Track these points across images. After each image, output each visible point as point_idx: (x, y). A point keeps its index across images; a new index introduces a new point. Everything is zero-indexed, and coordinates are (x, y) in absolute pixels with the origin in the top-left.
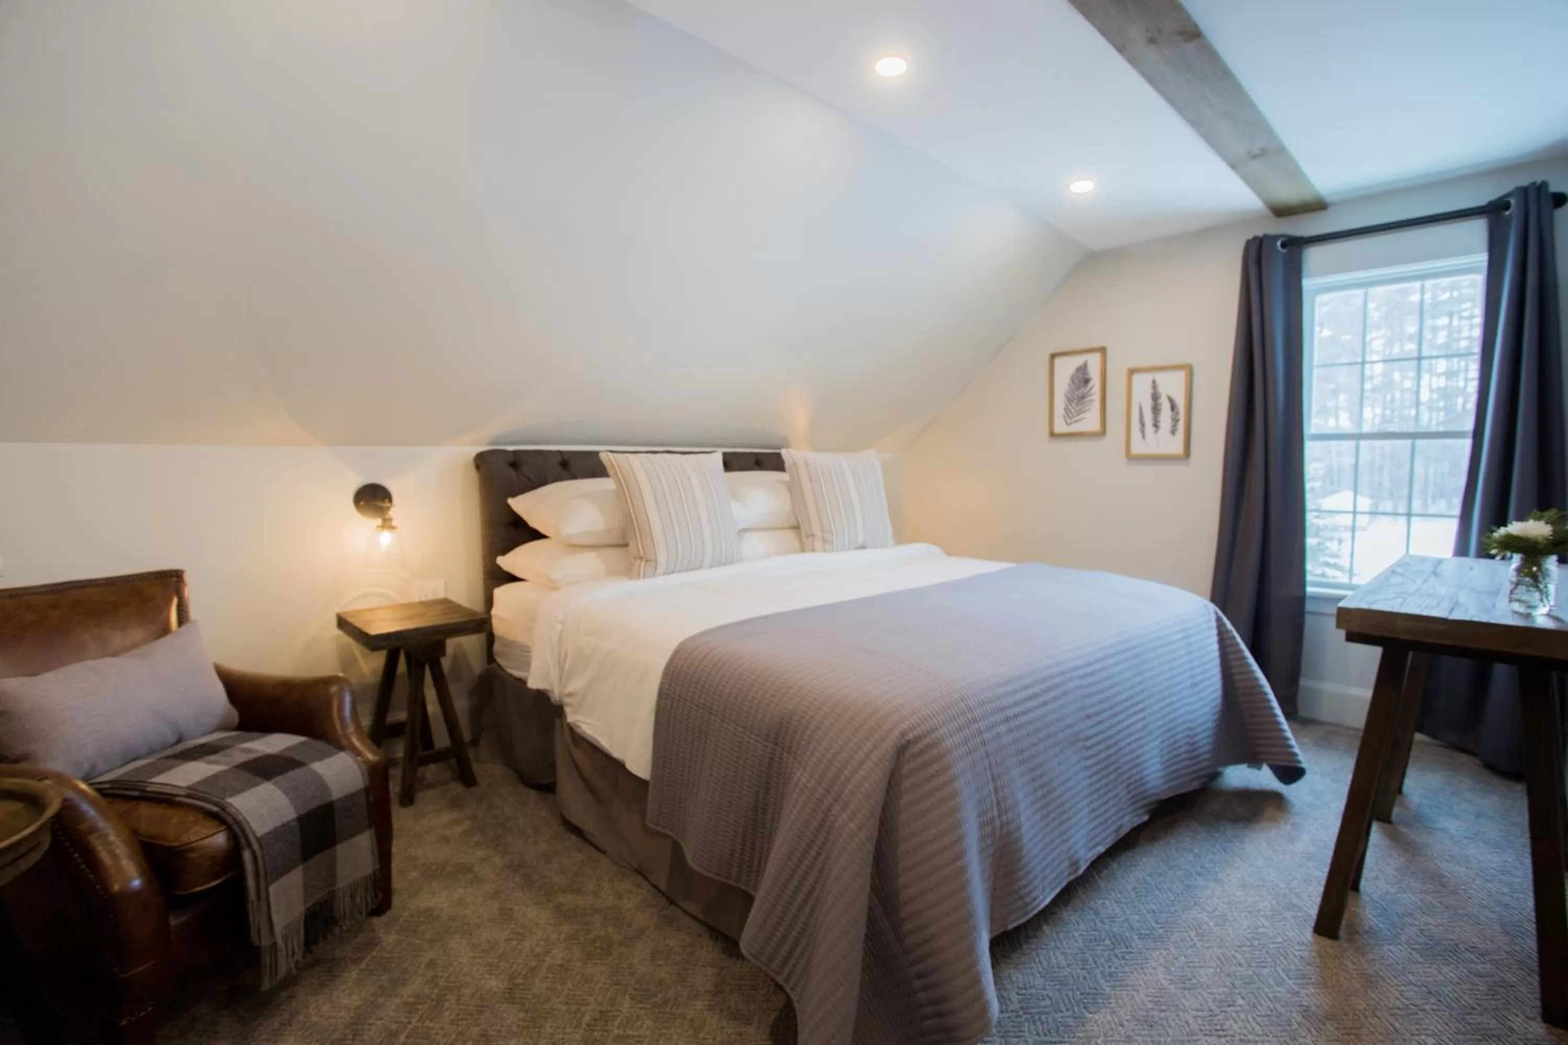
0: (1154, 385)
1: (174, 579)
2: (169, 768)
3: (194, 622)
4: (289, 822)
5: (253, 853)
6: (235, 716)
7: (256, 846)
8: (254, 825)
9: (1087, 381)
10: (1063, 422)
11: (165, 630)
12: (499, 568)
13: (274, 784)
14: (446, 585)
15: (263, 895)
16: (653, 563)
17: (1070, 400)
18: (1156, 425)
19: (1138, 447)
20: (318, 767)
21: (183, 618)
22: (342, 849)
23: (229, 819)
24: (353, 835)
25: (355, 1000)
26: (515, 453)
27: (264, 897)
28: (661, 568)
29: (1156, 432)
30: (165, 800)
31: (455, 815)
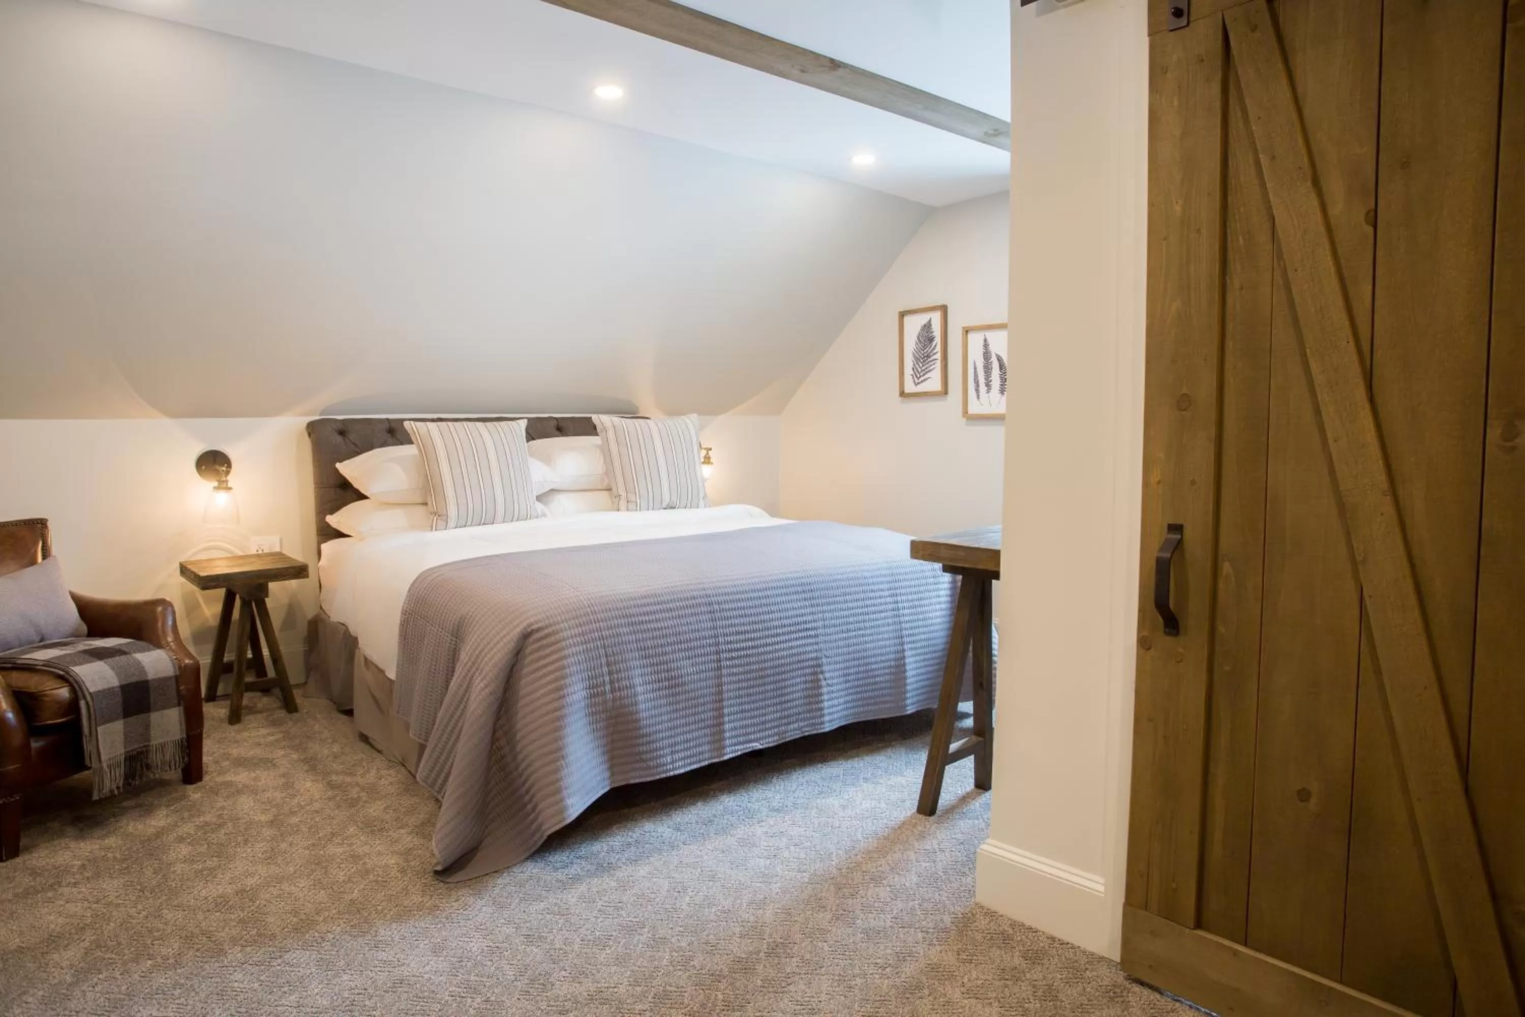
0: (986, 345)
1: (40, 526)
2: (33, 652)
3: (55, 557)
4: (113, 688)
5: (87, 703)
6: (84, 628)
7: (89, 698)
8: (88, 684)
9: (931, 340)
10: (912, 381)
11: (33, 562)
12: (328, 526)
13: (105, 663)
14: (281, 540)
15: (94, 733)
16: (444, 518)
17: (917, 359)
18: (988, 385)
19: (975, 408)
20: (139, 656)
21: (45, 556)
22: (155, 717)
23: (71, 679)
24: (164, 708)
25: (162, 823)
26: (344, 421)
27: (93, 734)
28: (452, 523)
29: (988, 392)
30: (29, 668)
31: (272, 730)
